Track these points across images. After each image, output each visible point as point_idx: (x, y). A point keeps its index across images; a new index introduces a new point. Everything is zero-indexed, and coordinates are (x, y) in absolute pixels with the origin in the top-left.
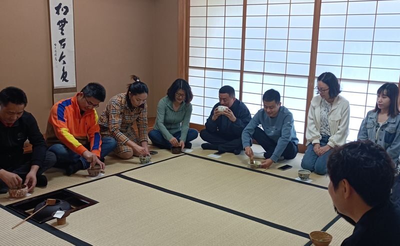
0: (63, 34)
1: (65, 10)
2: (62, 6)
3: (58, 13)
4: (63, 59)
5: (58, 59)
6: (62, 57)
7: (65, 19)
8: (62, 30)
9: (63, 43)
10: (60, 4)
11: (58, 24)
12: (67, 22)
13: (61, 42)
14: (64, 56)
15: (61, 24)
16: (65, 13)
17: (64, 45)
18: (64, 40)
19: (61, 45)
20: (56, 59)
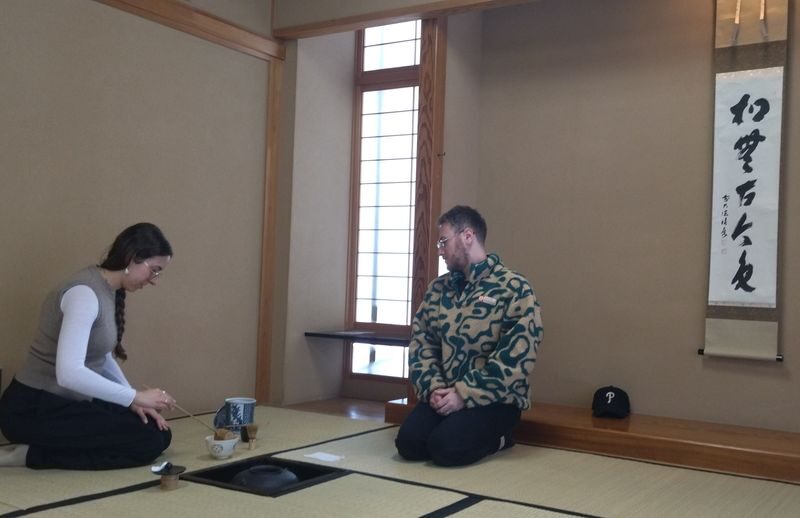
0: (748, 169)
1: (757, 109)
2: (751, 102)
3: (738, 120)
4: (745, 233)
5: (731, 230)
6: (741, 227)
7: (756, 132)
8: (748, 159)
9: (747, 193)
10: (746, 98)
11: (738, 145)
12: (763, 139)
13: (741, 190)
14: (750, 225)
15: (744, 146)
16: (758, 118)
17: (752, 195)
18: (750, 184)
19: (742, 197)
20: (724, 232)
